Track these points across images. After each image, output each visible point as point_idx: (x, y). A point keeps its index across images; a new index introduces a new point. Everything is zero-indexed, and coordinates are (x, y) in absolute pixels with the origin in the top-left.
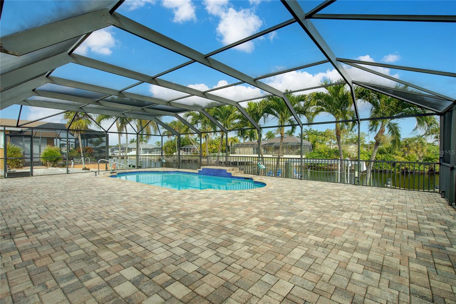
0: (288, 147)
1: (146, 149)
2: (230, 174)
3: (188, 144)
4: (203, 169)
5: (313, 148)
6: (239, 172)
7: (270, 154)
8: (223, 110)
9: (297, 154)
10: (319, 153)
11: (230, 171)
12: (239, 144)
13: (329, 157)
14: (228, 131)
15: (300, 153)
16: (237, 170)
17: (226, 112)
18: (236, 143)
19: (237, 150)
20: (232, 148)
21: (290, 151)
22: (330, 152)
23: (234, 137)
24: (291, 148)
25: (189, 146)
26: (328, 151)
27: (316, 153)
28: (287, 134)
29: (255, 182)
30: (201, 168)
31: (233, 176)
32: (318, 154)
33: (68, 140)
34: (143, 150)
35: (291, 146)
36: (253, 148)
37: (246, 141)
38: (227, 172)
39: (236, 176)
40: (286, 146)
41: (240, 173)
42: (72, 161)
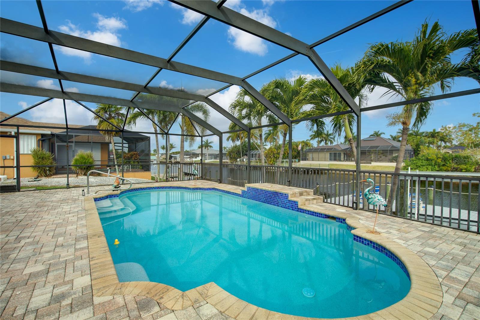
0: (379, 152)
1: (211, 155)
2: (296, 203)
3: (253, 150)
4: (249, 188)
5: (414, 153)
6: (314, 199)
7: (352, 161)
8: (285, 91)
9: (391, 161)
10: (427, 159)
11: (295, 197)
12: (312, 149)
13: (444, 165)
14: (292, 122)
15: (395, 159)
16: (309, 195)
17: (290, 95)
18: (308, 148)
19: (310, 155)
20: (304, 154)
21: (380, 157)
22: (445, 159)
23: (305, 141)
24: (382, 154)
25: (254, 151)
26: (442, 157)
27: (422, 160)
28: (374, 136)
29: (357, 237)
30: (246, 187)
31: (302, 207)
32: (426, 162)
33: (123, 145)
34: (209, 155)
35: (383, 150)
36: (330, 154)
37: (321, 145)
38: (290, 198)
39: (308, 209)
40: (376, 150)
41: (315, 201)
42: (108, 168)
